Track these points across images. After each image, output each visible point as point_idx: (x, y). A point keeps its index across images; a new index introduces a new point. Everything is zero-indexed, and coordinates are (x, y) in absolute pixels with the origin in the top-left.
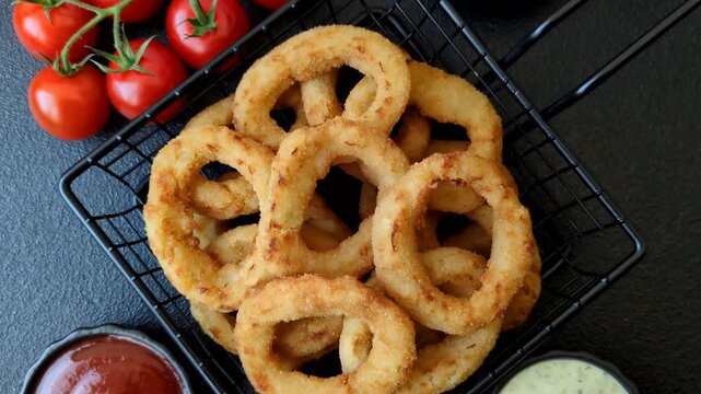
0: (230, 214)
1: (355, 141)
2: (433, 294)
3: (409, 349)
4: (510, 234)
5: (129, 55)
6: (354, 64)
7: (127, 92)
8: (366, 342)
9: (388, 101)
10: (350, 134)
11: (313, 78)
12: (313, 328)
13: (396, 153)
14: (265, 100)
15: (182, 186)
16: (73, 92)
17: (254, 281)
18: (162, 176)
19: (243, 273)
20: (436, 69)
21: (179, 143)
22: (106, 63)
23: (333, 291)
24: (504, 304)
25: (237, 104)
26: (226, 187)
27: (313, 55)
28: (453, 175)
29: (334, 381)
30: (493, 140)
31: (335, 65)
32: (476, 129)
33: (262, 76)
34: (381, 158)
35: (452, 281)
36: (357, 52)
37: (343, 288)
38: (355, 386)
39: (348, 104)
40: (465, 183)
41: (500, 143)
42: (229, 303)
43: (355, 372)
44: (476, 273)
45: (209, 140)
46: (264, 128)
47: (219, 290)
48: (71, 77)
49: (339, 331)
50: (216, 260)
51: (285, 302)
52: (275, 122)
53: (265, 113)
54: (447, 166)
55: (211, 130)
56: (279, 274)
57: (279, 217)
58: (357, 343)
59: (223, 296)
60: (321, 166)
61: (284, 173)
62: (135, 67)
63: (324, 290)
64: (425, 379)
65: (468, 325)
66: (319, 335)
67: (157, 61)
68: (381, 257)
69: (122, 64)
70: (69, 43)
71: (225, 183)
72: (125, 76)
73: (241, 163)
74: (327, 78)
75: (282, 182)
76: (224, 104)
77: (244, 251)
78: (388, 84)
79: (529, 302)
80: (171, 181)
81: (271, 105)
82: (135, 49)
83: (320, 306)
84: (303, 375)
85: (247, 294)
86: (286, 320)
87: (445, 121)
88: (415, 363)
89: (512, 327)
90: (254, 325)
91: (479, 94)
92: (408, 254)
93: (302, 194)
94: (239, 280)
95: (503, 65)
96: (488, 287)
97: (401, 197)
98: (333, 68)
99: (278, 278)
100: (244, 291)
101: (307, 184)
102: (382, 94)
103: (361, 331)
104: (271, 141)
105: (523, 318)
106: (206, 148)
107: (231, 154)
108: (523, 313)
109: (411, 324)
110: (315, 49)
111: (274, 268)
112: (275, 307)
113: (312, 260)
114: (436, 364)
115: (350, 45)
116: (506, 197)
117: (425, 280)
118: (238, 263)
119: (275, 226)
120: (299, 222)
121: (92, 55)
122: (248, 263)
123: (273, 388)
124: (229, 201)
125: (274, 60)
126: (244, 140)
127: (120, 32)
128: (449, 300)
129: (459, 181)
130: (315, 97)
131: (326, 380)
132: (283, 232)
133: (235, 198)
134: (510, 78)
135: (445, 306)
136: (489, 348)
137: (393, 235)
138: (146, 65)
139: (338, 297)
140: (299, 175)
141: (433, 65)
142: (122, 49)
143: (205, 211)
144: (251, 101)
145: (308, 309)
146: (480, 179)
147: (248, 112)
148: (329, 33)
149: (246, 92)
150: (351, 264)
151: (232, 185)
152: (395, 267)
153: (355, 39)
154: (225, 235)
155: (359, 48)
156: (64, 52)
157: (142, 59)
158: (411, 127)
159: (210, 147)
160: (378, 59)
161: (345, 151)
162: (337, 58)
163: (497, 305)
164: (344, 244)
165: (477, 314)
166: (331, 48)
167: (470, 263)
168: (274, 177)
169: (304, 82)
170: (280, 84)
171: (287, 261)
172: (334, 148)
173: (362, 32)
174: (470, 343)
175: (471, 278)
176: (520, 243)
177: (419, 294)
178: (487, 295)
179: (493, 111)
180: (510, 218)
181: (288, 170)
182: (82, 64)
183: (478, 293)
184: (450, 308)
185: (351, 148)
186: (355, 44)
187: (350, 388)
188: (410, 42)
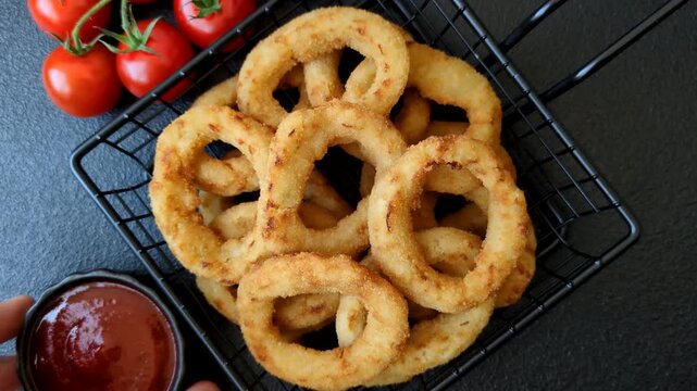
0: (233, 192)
1: (352, 123)
2: (426, 274)
3: (402, 326)
4: (505, 216)
5: (136, 35)
6: (355, 46)
7: (135, 71)
8: (361, 318)
9: (386, 83)
10: (348, 116)
11: (315, 59)
12: (312, 303)
13: (393, 135)
14: (268, 81)
15: (185, 165)
16: (84, 71)
17: (254, 257)
18: (166, 154)
19: (244, 249)
20: (437, 51)
21: (182, 123)
22: (115, 43)
23: (327, 270)
24: (496, 284)
25: (240, 84)
26: (229, 165)
27: (314, 37)
28: (448, 158)
29: (330, 354)
30: (492, 123)
31: (336, 47)
32: (475, 110)
33: (265, 58)
34: (377, 140)
35: (447, 260)
36: (357, 33)
37: (337, 267)
38: (350, 360)
39: (349, 85)
40: (461, 166)
41: (498, 125)
42: (230, 277)
43: (351, 346)
44: (470, 252)
45: (211, 119)
46: (266, 108)
47: (220, 264)
48: (83, 56)
49: (337, 306)
50: (220, 235)
51: (283, 279)
52: (277, 102)
53: (268, 93)
54: (443, 149)
55: (213, 110)
56: (277, 252)
57: (276, 197)
58: (352, 319)
59: (225, 271)
60: (318, 147)
61: (281, 154)
62: (142, 47)
63: (319, 269)
64: (419, 353)
65: (460, 304)
66: (317, 310)
67: (164, 41)
68: (377, 237)
69: (130, 44)
70: (79, 23)
71: (228, 161)
72: (133, 55)
73: (241, 143)
74: (329, 60)
75: (279, 163)
76: (229, 84)
77: (246, 227)
78: (387, 67)
79: (523, 281)
80: (174, 159)
81: (274, 85)
82: (142, 29)
83: (315, 284)
84: (300, 347)
85: (247, 270)
86: (283, 296)
87: (445, 103)
88: (408, 340)
89: (506, 305)
90: (253, 300)
91: (478, 76)
92: (402, 234)
93: (299, 175)
94: (239, 255)
95: (504, 48)
96: (482, 267)
97: (396, 179)
98: (335, 50)
99: (274, 255)
100: (244, 266)
101: (304, 165)
102: (381, 76)
103: (357, 307)
104: (271, 121)
105: (517, 296)
106: (208, 128)
107: (233, 134)
108: (517, 292)
109: (404, 303)
110: (317, 31)
111: (272, 245)
112: (272, 283)
113: (310, 238)
114: (429, 339)
115: (350, 27)
116: (502, 180)
117: (419, 260)
118: (240, 238)
119: (273, 206)
120: (296, 201)
121: (102, 35)
122: (249, 240)
123: (271, 359)
124: (232, 179)
125: (277, 41)
126: (245, 120)
127: (128, 13)
128: (442, 280)
129: (454, 164)
130: (317, 78)
131: (322, 353)
132: (280, 212)
133: (237, 176)
134: (510, 61)
135: (438, 286)
136: (482, 325)
137: (388, 216)
138: (154, 45)
139: (333, 276)
140: (297, 156)
141: (434, 46)
142: (130, 29)
143: (209, 187)
144: (254, 81)
145: (304, 286)
146: (475, 162)
147: (251, 92)
148: (331, 15)
149: (249, 73)
150: (348, 242)
151: (234, 163)
152: (390, 247)
153: (355, 21)
154: (229, 211)
155: (359, 31)
156: (75, 32)
157: (150, 39)
158: (412, 109)
159: (212, 126)
160: (377, 42)
161: (342, 132)
162: (338, 40)
163: (489, 285)
164: (342, 223)
165: (470, 294)
166: (331, 30)
167: (466, 242)
168: (272, 158)
169: (307, 63)
170: (282, 65)
171: (284, 239)
172: (330, 129)
173: (363, 14)
174: (464, 320)
175: (466, 258)
176: (516, 225)
177: (412, 274)
178: (480, 275)
179: (493, 94)
180: (504, 199)
181: (285, 151)
182: (92, 43)
183: (471, 273)
184: (443, 288)
185: (347, 130)
186: (355, 26)
187: (344, 362)
188: (414, 24)
